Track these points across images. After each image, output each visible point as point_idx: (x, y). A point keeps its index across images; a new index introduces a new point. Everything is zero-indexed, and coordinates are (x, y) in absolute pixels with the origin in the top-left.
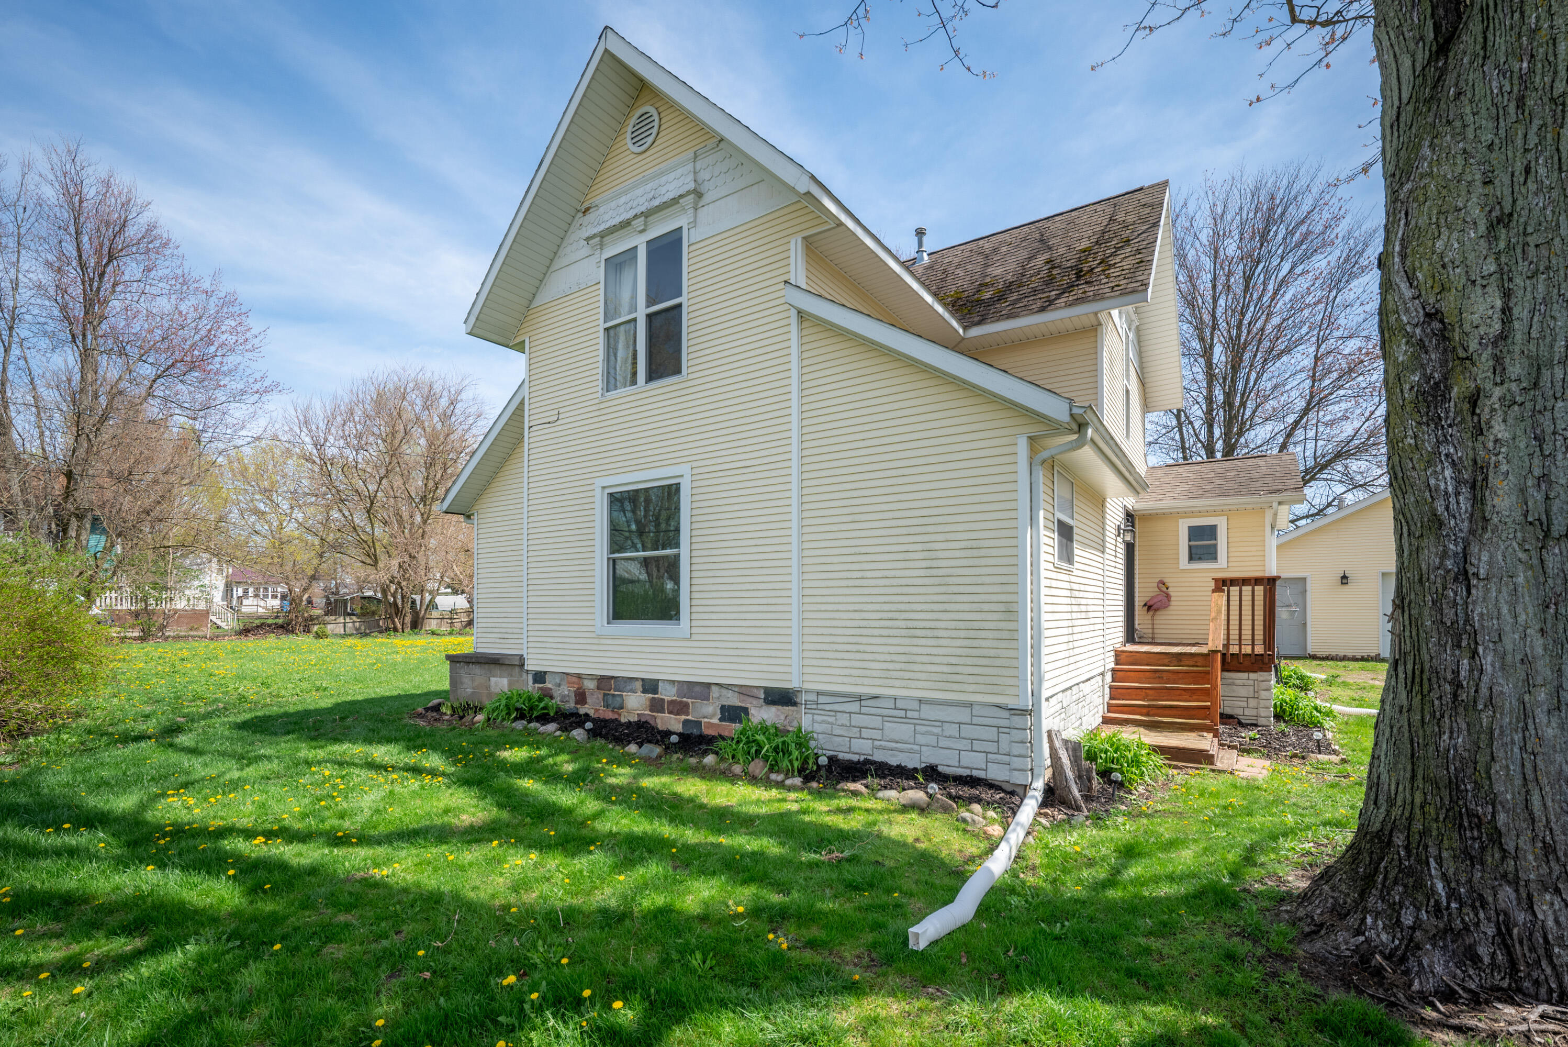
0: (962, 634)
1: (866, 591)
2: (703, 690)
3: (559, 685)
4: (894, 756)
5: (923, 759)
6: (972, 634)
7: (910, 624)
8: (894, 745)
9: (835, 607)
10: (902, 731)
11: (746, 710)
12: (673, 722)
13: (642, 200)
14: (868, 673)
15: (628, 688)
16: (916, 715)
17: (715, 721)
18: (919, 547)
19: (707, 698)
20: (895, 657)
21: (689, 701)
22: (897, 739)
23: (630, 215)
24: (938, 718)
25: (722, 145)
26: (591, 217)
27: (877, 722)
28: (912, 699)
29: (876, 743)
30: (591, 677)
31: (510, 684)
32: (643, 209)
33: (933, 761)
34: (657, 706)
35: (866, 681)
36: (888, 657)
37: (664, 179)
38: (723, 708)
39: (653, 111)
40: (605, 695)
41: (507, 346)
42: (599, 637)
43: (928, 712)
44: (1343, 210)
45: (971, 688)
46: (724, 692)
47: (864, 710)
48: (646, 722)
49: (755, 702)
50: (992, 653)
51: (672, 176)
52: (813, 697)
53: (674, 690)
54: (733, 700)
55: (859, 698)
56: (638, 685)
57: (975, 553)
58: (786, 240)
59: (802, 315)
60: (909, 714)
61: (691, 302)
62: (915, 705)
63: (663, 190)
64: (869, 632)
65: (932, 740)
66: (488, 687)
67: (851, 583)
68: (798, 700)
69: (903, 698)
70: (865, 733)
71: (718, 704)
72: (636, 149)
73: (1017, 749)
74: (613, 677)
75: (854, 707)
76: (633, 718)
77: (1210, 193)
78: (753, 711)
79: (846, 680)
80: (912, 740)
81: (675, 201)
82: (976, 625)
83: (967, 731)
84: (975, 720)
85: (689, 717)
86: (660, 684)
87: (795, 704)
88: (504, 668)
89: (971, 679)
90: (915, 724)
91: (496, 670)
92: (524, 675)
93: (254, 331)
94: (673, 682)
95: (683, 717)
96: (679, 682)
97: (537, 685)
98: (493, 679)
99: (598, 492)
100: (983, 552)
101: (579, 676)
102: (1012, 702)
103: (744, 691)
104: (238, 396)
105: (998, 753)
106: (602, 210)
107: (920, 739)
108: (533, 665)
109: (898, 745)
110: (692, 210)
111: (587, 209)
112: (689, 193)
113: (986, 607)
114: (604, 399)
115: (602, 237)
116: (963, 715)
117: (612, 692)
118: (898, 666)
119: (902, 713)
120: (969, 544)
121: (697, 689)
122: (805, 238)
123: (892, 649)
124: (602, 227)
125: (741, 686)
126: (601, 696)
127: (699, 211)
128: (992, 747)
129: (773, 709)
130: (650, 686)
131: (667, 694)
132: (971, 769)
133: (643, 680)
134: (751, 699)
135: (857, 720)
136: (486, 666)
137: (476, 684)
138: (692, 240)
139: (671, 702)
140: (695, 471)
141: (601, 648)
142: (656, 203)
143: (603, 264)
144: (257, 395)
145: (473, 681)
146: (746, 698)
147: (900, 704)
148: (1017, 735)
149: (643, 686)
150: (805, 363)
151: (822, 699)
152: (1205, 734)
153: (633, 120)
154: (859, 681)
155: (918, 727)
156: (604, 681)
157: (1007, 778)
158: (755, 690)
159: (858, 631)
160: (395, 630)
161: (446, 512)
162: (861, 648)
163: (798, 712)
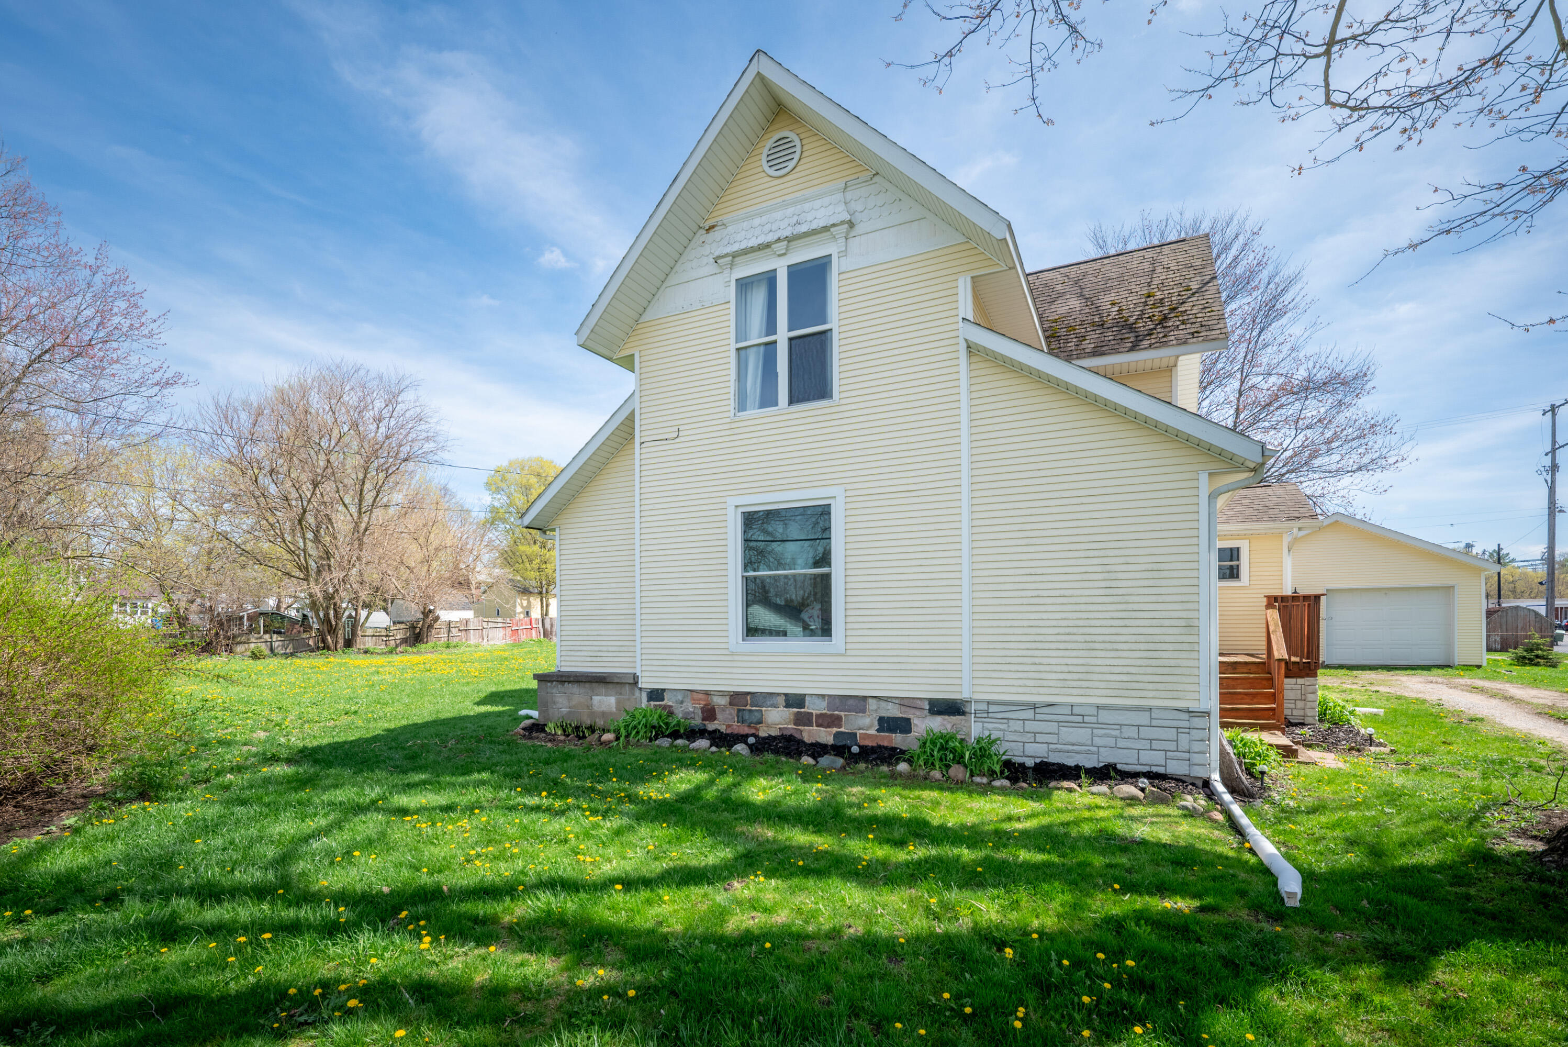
0: (1142, 646)
1: (1042, 608)
2: (859, 703)
3: (682, 702)
4: (1072, 757)
5: (1101, 759)
6: (1152, 646)
7: (1088, 638)
8: (1071, 748)
9: (1009, 623)
10: (1081, 735)
11: (908, 721)
12: (823, 734)
13: (783, 225)
14: (1045, 683)
15: (769, 703)
16: (1094, 719)
17: (873, 732)
18: (1099, 569)
19: (864, 711)
20: (1071, 668)
21: (842, 714)
22: (1074, 741)
23: (770, 238)
24: (1116, 722)
25: (876, 179)
26: (716, 234)
27: (1053, 727)
28: (1091, 705)
29: (1051, 746)
30: (722, 693)
31: (618, 702)
32: (787, 233)
33: (1112, 760)
34: (803, 719)
35: (1042, 690)
36: (1065, 669)
37: (807, 206)
38: (881, 720)
39: (792, 136)
40: (739, 710)
41: (610, 359)
42: (733, 654)
43: (1104, 716)
44: (1266, 258)
45: (1151, 694)
46: (883, 704)
47: (1038, 717)
48: (791, 735)
49: (918, 713)
50: (1172, 663)
51: (817, 204)
52: (984, 707)
53: (824, 704)
54: (894, 711)
55: (1034, 707)
56: (781, 700)
57: (1156, 574)
58: (954, 277)
59: (971, 349)
60: (1087, 719)
61: (842, 329)
62: (1093, 711)
63: (809, 217)
64: (1046, 646)
65: (1111, 742)
66: (589, 706)
67: (1025, 601)
68: (967, 710)
69: (1080, 705)
70: (1039, 738)
71: (875, 717)
72: (771, 172)
73: (1196, 747)
74: (749, 693)
75: (1029, 714)
76: (774, 732)
77: (1147, 232)
78: (915, 721)
79: (1020, 690)
80: (1089, 742)
81: (826, 229)
82: (1157, 638)
83: (1145, 732)
84: (1154, 723)
85: (842, 730)
86: (807, 698)
87: (963, 713)
88: (611, 686)
89: (1151, 686)
90: (1092, 728)
91: (602, 688)
92: (637, 692)
93: (152, 314)
94: (823, 696)
95: (835, 730)
96: (830, 696)
97: (652, 703)
98: (596, 699)
99: (731, 511)
100: (1163, 574)
101: (707, 693)
102: (1193, 706)
103: (904, 702)
104: (134, 388)
105: (1177, 751)
106: (730, 229)
107: (1098, 741)
108: (646, 682)
109: (1075, 748)
110: (844, 240)
111: (712, 227)
112: (842, 223)
113: (1167, 622)
114: (737, 419)
115: (734, 257)
116: (1143, 718)
117: (748, 707)
118: (1076, 676)
119: (1080, 719)
120: (1150, 567)
121: (851, 702)
122: (972, 278)
123: (1070, 661)
124: (736, 247)
125: (903, 698)
126: (734, 713)
127: (850, 241)
128: (1172, 746)
129: (939, 719)
130: (795, 701)
131: (815, 708)
132: (1151, 766)
133: (786, 695)
134: (913, 711)
135: (1030, 726)
136: (587, 685)
137: (573, 703)
138: (843, 269)
139: (819, 716)
140: (848, 494)
141: (735, 664)
142: (804, 228)
143: (733, 284)
144: (158, 388)
145: (569, 699)
146: (908, 709)
147: (1076, 710)
148: (1196, 734)
149: (786, 701)
150: (974, 395)
151: (992, 708)
152: (1276, 732)
153: (770, 143)
154: (1034, 690)
155: (1095, 731)
156: (737, 698)
157: (1187, 773)
158: (919, 702)
159: (1034, 646)
160: (329, 649)
161: (527, 527)
162: (1037, 660)
163: (966, 721)
